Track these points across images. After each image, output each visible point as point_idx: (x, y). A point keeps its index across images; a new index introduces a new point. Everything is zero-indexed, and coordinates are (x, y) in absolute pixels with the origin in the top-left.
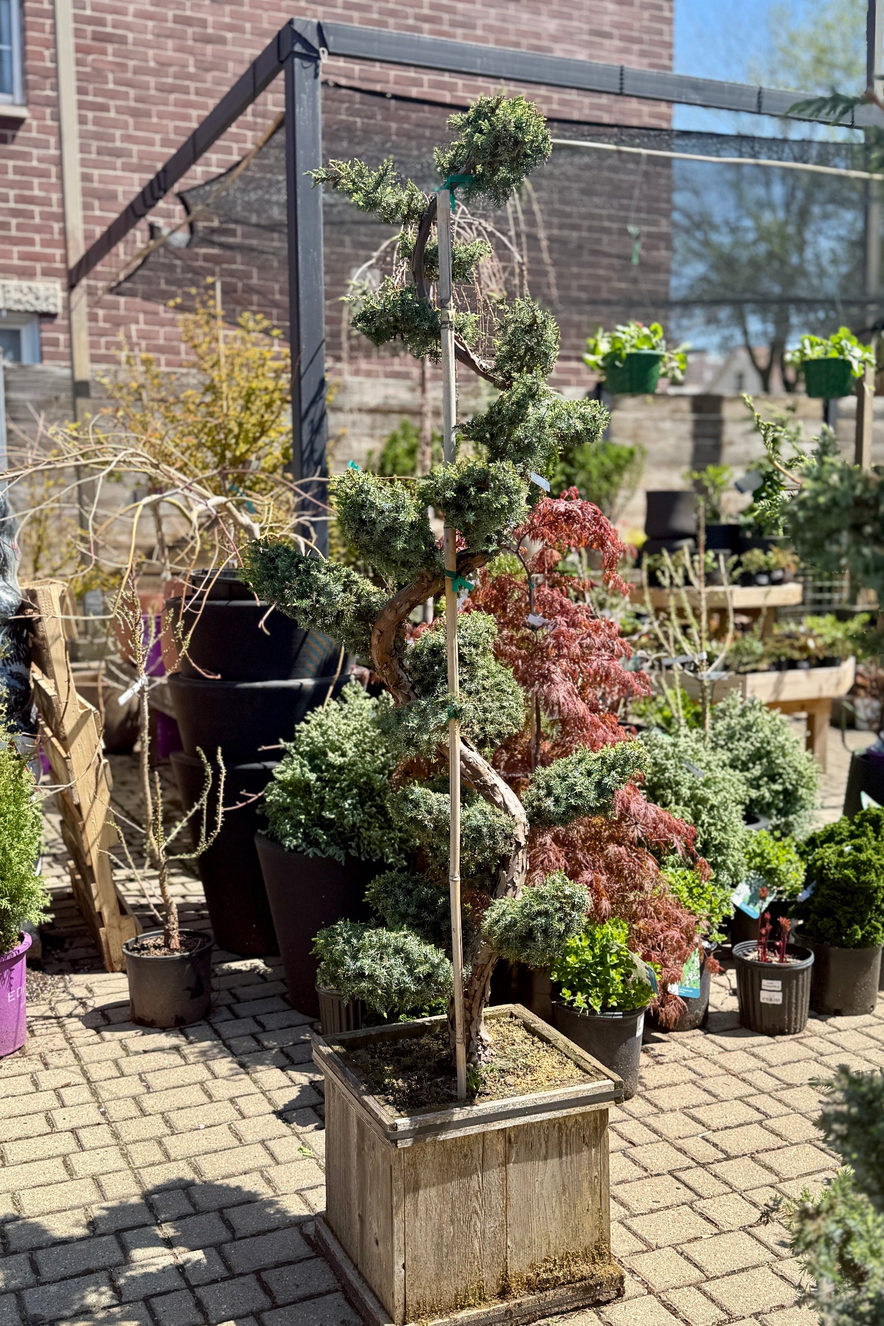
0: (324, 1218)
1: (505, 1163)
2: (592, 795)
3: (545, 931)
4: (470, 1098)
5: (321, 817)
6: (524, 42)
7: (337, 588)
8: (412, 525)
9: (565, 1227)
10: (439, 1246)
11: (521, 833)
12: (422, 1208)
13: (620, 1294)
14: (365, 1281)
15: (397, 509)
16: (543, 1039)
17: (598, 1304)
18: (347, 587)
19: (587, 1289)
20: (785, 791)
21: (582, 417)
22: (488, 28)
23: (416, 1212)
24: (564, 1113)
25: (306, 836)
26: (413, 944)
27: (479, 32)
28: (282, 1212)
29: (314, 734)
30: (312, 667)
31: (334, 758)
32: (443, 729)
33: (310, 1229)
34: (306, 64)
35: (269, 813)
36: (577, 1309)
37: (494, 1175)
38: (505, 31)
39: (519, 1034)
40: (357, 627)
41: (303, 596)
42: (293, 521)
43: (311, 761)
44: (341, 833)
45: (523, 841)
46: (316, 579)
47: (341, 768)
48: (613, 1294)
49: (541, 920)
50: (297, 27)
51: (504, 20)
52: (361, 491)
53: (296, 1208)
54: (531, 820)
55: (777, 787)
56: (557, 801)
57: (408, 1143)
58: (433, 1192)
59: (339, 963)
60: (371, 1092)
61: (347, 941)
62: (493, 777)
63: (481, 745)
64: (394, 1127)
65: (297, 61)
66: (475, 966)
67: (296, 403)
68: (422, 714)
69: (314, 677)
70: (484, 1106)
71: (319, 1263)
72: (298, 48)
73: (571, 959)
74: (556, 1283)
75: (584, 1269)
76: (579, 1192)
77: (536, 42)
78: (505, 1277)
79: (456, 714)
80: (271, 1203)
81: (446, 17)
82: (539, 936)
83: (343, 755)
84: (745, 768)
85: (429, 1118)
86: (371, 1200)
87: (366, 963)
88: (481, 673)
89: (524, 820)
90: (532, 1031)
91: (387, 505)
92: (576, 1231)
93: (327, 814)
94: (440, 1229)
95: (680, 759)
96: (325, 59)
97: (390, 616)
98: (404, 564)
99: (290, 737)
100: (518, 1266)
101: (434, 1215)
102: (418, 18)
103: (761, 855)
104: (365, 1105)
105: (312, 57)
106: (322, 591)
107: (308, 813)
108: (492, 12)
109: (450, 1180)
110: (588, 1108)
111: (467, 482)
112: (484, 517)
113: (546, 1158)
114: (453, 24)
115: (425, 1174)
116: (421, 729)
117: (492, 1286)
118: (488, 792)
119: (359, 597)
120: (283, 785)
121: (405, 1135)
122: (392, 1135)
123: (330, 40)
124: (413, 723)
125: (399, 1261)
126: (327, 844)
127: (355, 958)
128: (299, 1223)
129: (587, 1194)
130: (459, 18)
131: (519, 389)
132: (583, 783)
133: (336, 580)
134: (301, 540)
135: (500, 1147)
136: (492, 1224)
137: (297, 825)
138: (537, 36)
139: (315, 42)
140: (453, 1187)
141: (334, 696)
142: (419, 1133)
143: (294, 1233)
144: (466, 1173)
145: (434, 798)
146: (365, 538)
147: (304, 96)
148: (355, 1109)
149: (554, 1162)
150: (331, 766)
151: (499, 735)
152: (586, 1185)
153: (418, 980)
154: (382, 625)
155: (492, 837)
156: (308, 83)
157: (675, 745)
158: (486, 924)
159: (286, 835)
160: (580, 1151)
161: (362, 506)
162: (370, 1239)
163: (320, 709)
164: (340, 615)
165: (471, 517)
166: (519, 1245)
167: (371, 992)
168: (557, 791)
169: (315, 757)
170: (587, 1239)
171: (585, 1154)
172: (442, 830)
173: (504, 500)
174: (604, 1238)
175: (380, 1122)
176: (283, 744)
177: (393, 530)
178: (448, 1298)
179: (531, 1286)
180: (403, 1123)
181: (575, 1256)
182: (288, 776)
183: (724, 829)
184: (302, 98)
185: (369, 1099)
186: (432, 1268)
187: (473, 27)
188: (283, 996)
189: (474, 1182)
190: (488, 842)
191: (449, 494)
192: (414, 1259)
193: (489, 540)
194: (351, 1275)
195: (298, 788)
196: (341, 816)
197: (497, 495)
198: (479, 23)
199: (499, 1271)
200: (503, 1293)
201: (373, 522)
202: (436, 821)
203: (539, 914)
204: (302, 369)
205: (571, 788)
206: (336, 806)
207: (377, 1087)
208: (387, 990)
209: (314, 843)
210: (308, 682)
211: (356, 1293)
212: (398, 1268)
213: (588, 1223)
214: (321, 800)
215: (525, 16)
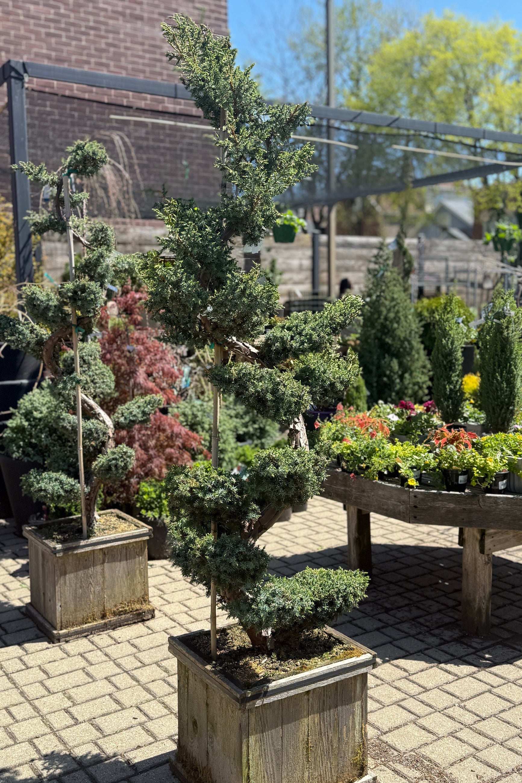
0: (30, 604)
1: (103, 562)
2: (140, 415)
3: (116, 466)
4: (89, 537)
5: (31, 443)
6: (147, 42)
7: (27, 332)
8: (55, 306)
9: (129, 589)
10: (75, 598)
11: (111, 432)
12: (68, 582)
13: (153, 617)
14: (46, 620)
15: (49, 300)
16: (123, 519)
17: (143, 621)
18: (32, 332)
19: (139, 614)
20: (260, 428)
21: (128, 262)
22: (126, 34)
23: (65, 583)
24: (128, 541)
25: (23, 452)
26: (63, 477)
27: (122, 36)
28: (12, 606)
29: (27, 404)
30: (27, 374)
31: (36, 414)
32: (74, 388)
33: (24, 610)
34: (17, 82)
35: (5, 444)
36: (135, 623)
37: (99, 568)
38: (136, 36)
39: (114, 519)
40: (36, 348)
41: (12, 335)
42: (16, 303)
43: (25, 417)
44: (41, 450)
45: (111, 435)
46: (18, 328)
47: (40, 419)
48: (150, 616)
49: (114, 462)
50: (12, 64)
51: (135, 29)
52: (33, 293)
53: (18, 604)
54: (115, 427)
55: (256, 426)
56: (125, 419)
57: (61, 554)
58: (72, 575)
59: (31, 486)
60: (46, 539)
61: (35, 478)
62: (99, 410)
63: (94, 397)
64: (55, 548)
65: (13, 80)
66: (92, 488)
67: (17, 244)
68: (65, 382)
69: (28, 379)
70: (93, 540)
71: (27, 620)
72: (13, 74)
73: (145, 497)
74: (125, 612)
75: (138, 606)
76: (135, 575)
77: (152, 42)
78: (104, 610)
79: (78, 382)
80: (6, 603)
81: (103, 27)
82: (113, 469)
83: (41, 413)
84: (242, 418)
85: (70, 545)
86: (48, 584)
87: (42, 485)
88: (93, 368)
89: (112, 426)
90: (119, 517)
91: (44, 299)
92: (134, 590)
93: (33, 441)
94: (76, 590)
95: (204, 412)
96: (26, 79)
97: (50, 343)
98: (54, 321)
99: (15, 407)
100: (109, 606)
101: (73, 585)
102: (87, 27)
103: (244, 455)
104: (44, 544)
105: (20, 78)
106: (20, 333)
107: (24, 441)
108: (129, 25)
109: (80, 570)
110: (137, 540)
111: (77, 290)
112: (85, 303)
113: (120, 561)
114: (107, 31)
115: (69, 568)
116: (64, 388)
117: (99, 614)
118: (96, 416)
119: (37, 336)
120: (12, 429)
121: (59, 551)
122: (54, 551)
123: (29, 70)
124: (60, 386)
125: (58, 604)
126: (34, 455)
127: (38, 483)
128: (19, 608)
129: (138, 576)
130: (110, 28)
131: (96, 254)
132: (136, 411)
133: (27, 328)
134: (20, 313)
135: (101, 557)
136: (98, 588)
137: (19, 447)
138: (154, 39)
139: (21, 71)
140: (81, 573)
141: (37, 387)
142: (65, 550)
143: (17, 612)
144: (86, 567)
145: (72, 418)
146: (36, 311)
147: (17, 97)
148: (40, 547)
149: (124, 563)
150: (35, 419)
151: (102, 393)
152: (138, 572)
153: (66, 491)
154: (47, 347)
155: (97, 433)
156: (18, 91)
157: (202, 405)
158: (93, 467)
159: (14, 452)
160: (135, 558)
161: (34, 299)
162: (47, 599)
163: (30, 393)
164: (29, 343)
165: (79, 303)
166: (110, 597)
167: (46, 497)
168: (125, 414)
169: (28, 415)
170: (139, 595)
171: (137, 559)
172: (75, 430)
173: (92, 296)
174: (146, 594)
175: (49, 547)
176: (12, 410)
177: (48, 308)
178: (80, 619)
179: (115, 614)
180: (59, 546)
181: (134, 601)
182: (14, 425)
183: (224, 442)
184: (16, 98)
185: (46, 541)
186: (72, 606)
187: (118, 33)
188: (14, 533)
189: (91, 571)
190: (95, 435)
191: (70, 294)
192: (65, 603)
193: (89, 312)
194: (40, 618)
195: (20, 429)
196: (40, 441)
197: (89, 294)
198: (122, 31)
199: (101, 608)
200: (103, 617)
201: (39, 305)
202: (72, 427)
203: (113, 459)
204: (20, 228)
205: (131, 413)
206: (38, 437)
207: (50, 537)
208: (52, 495)
209: (28, 455)
210: (25, 382)
211: (42, 625)
212: (58, 607)
213: (139, 588)
214: (31, 435)
215: (147, 28)
